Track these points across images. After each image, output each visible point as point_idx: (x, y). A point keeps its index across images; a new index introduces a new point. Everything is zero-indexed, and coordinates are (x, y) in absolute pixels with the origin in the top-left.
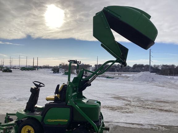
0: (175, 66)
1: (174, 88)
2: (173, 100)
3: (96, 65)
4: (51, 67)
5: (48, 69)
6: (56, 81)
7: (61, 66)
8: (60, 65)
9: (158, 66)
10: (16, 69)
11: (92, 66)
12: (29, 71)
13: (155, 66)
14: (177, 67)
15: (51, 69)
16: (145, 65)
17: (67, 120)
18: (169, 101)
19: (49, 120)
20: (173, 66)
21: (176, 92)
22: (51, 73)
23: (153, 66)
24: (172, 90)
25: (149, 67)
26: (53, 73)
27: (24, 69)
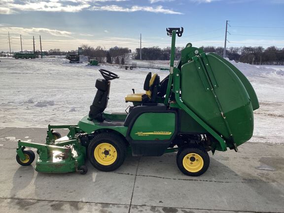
0: (263, 49)
1: (267, 83)
2: (274, 101)
3: (138, 50)
4: (64, 54)
5: (59, 56)
6: (81, 76)
7: (81, 51)
8: (80, 49)
9: (238, 49)
10: (5, 56)
11: (132, 52)
12: (27, 60)
13: (232, 49)
14: (265, 51)
15: (65, 56)
16: (216, 47)
17: (170, 133)
18: (270, 103)
19: (140, 134)
20: (260, 48)
21: (274, 89)
22: (66, 63)
23: (228, 50)
24: (267, 86)
25: (223, 51)
26: (70, 62)
27: (19, 56)
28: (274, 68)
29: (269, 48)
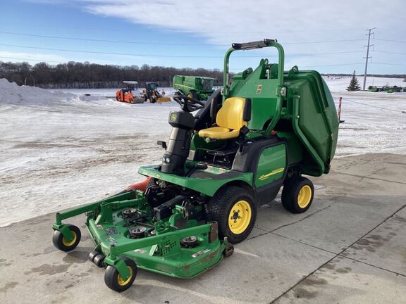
0: (30, 66)
14: (33, 68)
17: (283, 169)
20: (25, 65)
28: (75, 93)
29: (37, 65)
